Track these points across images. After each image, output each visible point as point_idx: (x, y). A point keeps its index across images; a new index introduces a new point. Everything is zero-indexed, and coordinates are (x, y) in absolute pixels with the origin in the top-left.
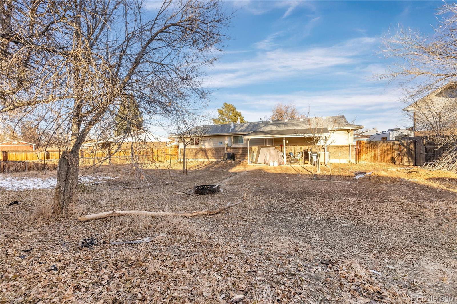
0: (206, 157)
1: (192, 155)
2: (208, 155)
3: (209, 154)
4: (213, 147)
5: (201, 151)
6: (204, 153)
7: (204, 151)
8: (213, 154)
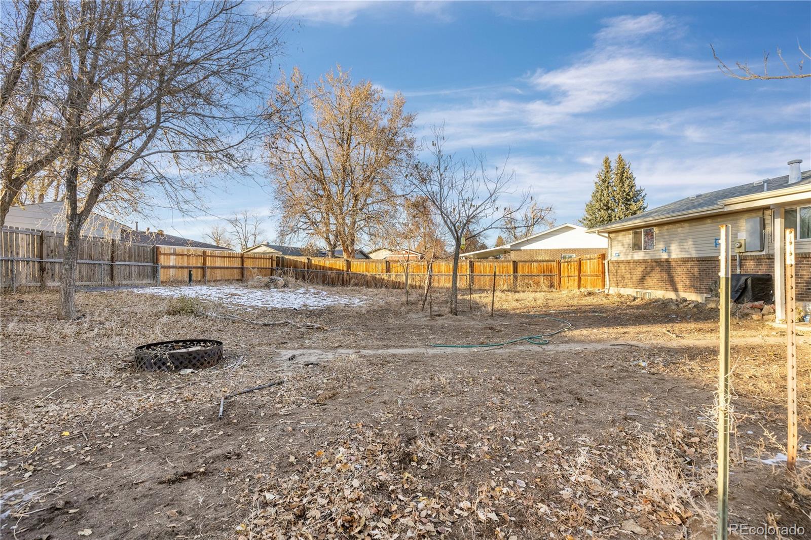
0: (670, 288)
1: (635, 278)
2: (677, 279)
3: (681, 276)
4: (694, 254)
5: (658, 269)
6: (665, 276)
7: (666, 266)
8: (692, 278)
